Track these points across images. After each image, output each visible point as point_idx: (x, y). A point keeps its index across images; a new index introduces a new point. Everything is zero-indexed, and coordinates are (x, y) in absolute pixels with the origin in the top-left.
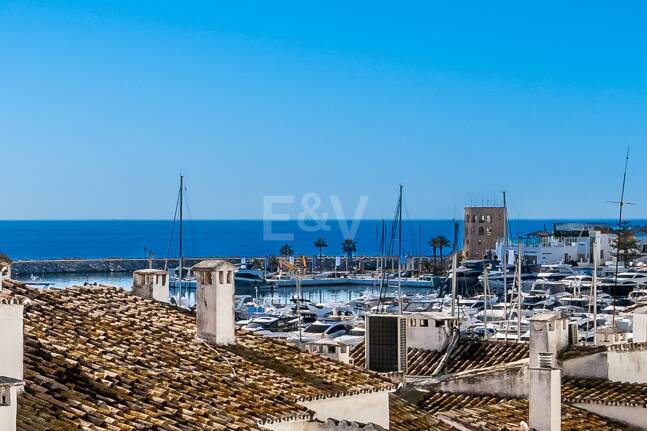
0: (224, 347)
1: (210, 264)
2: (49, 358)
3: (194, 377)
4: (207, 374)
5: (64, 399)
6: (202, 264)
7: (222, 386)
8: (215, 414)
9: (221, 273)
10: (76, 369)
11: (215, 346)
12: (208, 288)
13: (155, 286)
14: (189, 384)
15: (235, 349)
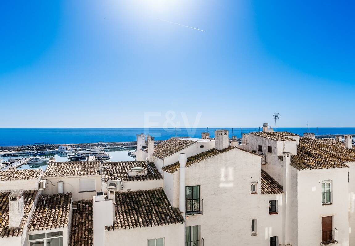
0: (349, 149)
1: (347, 135)
2: (305, 150)
3: (338, 154)
4: (341, 154)
5: (304, 156)
6: (345, 135)
7: (343, 156)
8: (333, 160)
9: (349, 137)
10: (309, 152)
11: (347, 149)
12: (346, 139)
13: (339, 139)
14: (336, 155)
15: (351, 150)
